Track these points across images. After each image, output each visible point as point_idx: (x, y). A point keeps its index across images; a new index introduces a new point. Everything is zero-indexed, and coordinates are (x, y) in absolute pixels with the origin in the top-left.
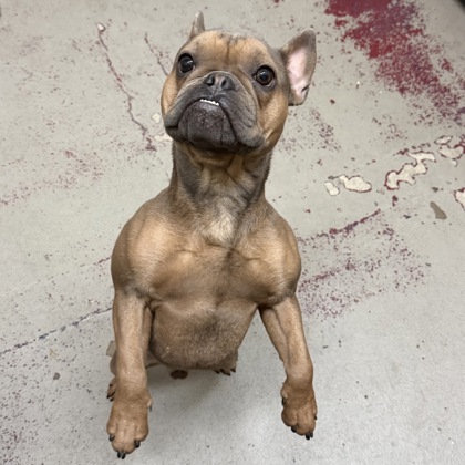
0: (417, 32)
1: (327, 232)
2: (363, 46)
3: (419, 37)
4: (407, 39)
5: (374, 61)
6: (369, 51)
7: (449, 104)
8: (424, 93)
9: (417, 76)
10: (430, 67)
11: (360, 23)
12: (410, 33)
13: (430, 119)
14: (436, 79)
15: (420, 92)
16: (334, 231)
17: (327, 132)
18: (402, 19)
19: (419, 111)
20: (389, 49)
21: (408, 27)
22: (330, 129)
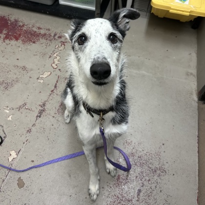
0: (23, 26)
1: (51, 93)
2: (12, 39)
3: (25, 26)
4: (22, 29)
5: (19, 41)
6: (15, 39)
7: (49, 37)
8: (41, 39)
9: (34, 36)
10: (36, 32)
11: (5, 34)
12: (22, 27)
13: (49, 44)
14: (40, 34)
15: (39, 40)
16: (52, 91)
17: (24, 68)
18: (16, 25)
19: (44, 44)
20: (20, 35)
21: (20, 26)
22: (24, 67)
